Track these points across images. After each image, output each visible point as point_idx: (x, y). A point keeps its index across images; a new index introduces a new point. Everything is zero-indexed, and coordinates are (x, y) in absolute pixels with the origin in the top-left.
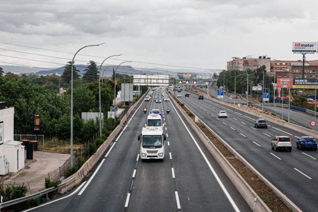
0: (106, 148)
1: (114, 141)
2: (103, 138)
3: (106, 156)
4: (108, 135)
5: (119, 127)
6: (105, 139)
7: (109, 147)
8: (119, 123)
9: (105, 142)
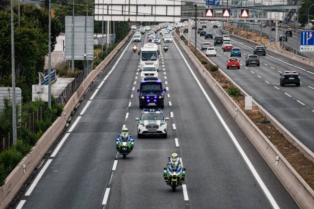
0: (27, 174)
1: (47, 156)
2: (18, 148)
3: (28, 193)
4: (33, 142)
5: (58, 124)
6: (24, 153)
7: (36, 171)
8: (59, 113)
9: (25, 158)
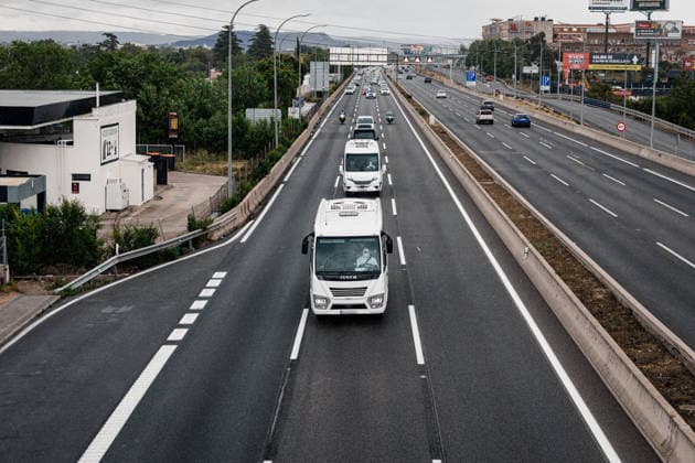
0: (285, 166)
1: (298, 155)
2: (279, 149)
3: (286, 180)
4: (289, 146)
5: (306, 133)
6: (284, 153)
7: (291, 164)
8: (306, 126)
9: (284, 157)
